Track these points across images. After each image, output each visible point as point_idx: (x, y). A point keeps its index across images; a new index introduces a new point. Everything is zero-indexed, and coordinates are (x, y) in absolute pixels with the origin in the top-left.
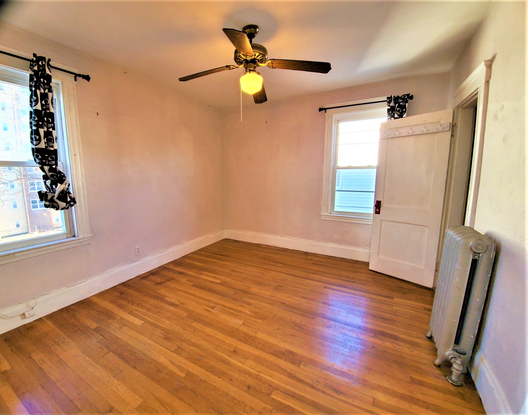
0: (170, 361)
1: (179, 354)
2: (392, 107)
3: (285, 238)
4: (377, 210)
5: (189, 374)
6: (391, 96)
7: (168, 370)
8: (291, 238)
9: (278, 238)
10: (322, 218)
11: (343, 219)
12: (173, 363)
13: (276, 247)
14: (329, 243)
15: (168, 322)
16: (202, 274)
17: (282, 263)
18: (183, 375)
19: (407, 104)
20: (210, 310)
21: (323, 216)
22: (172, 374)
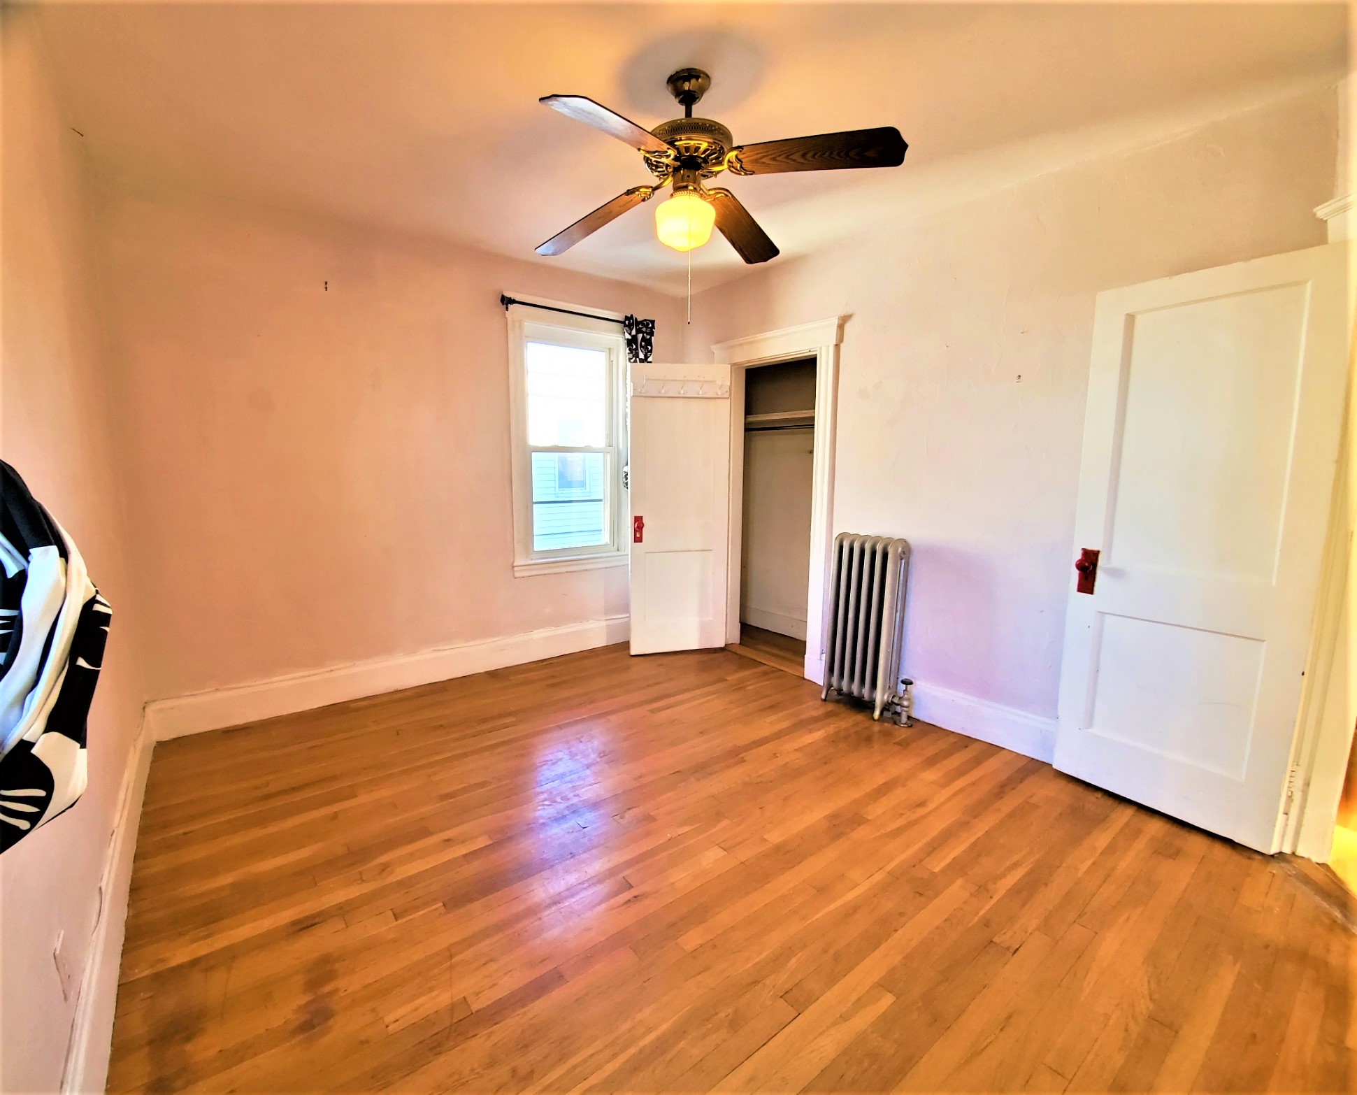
0: (834, 1024)
1: (811, 999)
2: (633, 336)
3: (425, 655)
4: (638, 536)
5: (885, 985)
6: (632, 315)
7: (872, 1032)
8: (441, 648)
9: (400, 660)
10: (517, 575)
11: (555, 567)
12: (845, 1018)
13: (396, 692)
14: (535, 632)
15: (646, 1014)
16: (385, 868)
17: (510, 714)
18: (888, 1000)
19: (653, 338)
20: (636, 894)
21: (520, 568)
22: (886, 1023)
